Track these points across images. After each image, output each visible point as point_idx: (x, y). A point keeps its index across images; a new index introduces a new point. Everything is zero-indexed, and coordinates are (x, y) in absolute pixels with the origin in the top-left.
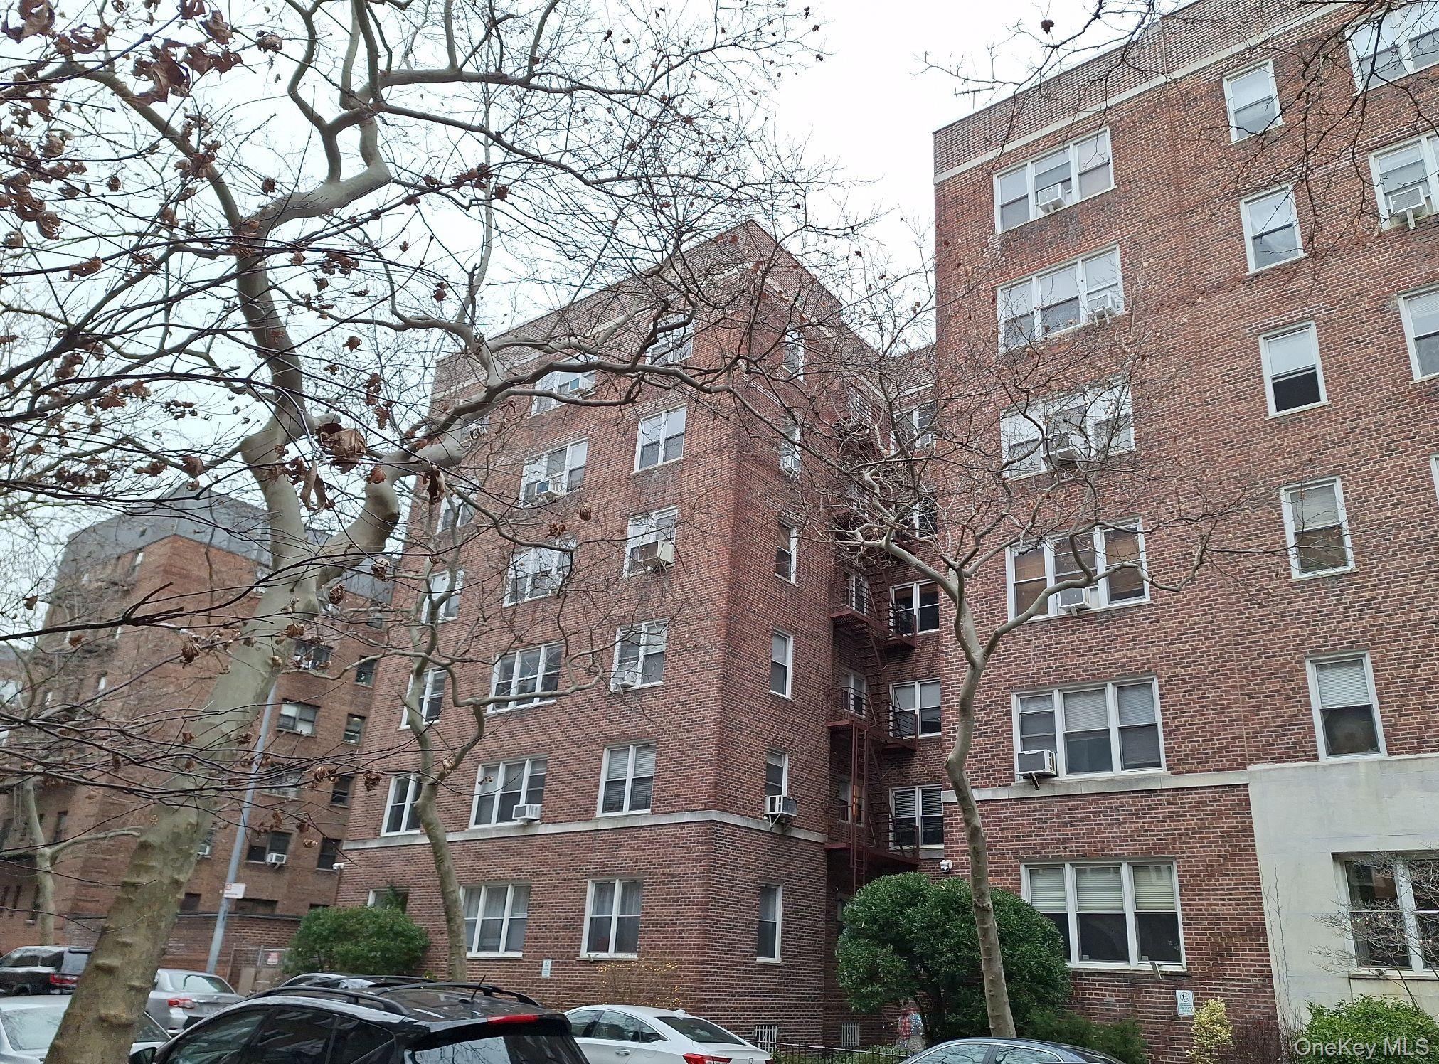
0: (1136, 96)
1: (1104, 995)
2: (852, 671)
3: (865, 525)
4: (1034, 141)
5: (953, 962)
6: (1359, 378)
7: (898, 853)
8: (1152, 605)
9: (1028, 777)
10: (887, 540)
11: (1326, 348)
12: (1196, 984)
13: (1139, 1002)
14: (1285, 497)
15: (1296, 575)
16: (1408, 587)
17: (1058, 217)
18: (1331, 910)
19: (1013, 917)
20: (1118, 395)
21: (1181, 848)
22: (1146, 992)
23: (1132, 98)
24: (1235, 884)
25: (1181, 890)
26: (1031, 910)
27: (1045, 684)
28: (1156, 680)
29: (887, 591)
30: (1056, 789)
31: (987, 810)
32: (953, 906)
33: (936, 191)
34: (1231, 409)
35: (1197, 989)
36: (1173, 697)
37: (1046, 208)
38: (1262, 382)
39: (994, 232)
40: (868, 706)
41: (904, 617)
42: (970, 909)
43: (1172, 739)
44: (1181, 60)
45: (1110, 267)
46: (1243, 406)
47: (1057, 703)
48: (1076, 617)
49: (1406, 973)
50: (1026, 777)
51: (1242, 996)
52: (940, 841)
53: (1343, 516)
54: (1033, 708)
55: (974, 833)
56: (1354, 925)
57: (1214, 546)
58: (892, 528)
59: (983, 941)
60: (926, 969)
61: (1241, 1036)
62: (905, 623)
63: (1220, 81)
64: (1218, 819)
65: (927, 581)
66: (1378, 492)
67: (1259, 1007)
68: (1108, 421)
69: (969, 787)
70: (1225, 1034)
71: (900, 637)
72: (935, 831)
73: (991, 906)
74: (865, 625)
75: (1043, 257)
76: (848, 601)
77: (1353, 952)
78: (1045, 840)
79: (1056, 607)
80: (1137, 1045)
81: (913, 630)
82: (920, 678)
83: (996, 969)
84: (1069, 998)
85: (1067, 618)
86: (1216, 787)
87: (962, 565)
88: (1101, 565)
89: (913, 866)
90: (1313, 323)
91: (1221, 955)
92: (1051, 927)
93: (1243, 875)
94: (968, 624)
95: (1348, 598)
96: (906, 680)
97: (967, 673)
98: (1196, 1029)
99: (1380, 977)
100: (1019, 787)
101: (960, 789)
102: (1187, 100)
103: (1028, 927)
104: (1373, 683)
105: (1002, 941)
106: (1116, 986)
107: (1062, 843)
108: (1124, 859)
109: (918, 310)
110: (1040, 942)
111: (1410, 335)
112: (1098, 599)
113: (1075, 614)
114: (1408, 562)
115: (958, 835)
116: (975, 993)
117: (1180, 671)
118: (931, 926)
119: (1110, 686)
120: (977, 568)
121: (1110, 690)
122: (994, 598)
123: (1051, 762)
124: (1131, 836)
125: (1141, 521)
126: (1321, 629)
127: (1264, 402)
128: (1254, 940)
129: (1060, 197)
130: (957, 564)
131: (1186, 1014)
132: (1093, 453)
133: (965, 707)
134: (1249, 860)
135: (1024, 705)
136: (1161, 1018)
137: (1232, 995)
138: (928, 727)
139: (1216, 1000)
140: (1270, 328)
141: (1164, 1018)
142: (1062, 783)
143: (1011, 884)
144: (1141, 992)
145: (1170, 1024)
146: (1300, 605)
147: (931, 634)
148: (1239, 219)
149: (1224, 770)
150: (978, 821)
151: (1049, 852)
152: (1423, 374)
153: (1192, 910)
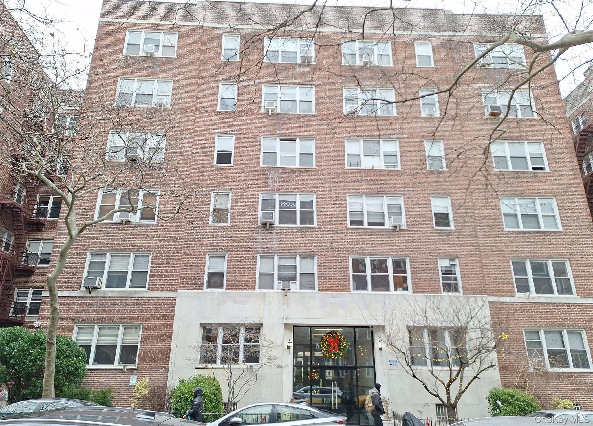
0: (191, 26)
1: (100, 379)
2: (6, 230)
3: (29, 162)
4: (147, 24)
5: (30, 367)
6: (245, 160)
7: (14, 318)
8: (157, 225)
9: (87, 288)
10: (39, 172)
11: (236, 146)
12: (139, 373)
13: (114, 381)
14: (213, 195)
15: (210, 223)
16: (244, 234)
17: (150, 58)
18: (194, 344)
19: (65, 346)
20: (160, 139)
21: (146, 320)
22: (118, 377)
23: (189, 25)
24: (163, 334)
25: (142, 336)
26: (75, 344)
27: (104, 250)
28: (151, 254)
29: (36, 196)
30: (99, 294)
31: (64, 301)
32: (37, 342)
33: (99, 24)
34: (201, 158)
35: (139, 375)
36: (156, 262)
37: (146, 53)
38: (214, 151)
39: (122, 54)
40: (13, 248)
41: (42, 210)
42: (45, 343)
43: (152, 278)
44: (210, 20)
45: (168, 88)
46: (205, 158)
47: (108, 258)
48: (124, 224)
49: (214, 366)
50: (86, 288)
51: (156, 376)
52: (37, 313)
53: (230, 205)
54: (96, 259)
55: (54, 310)
56: (201, 349)
57: (184, 207)
58: (43, 167)
59: (48, 357)
60: (16, 370)
61: (152, 393)
62: (41, 213)
63: (222, 35)
64: (163, 309)
65: (57, 196)
66: (242, 200)
67: (161, 380)
68: (154, 148)
69: (56, 289)
70: (146, 392)
71: (38, 219)
72: (35, 309)
73: (55, 342)
74: (19, 210)
75: (141, 72)
76: (12, 196)
77: (199, 359)
78: (89, 315)
79: (116, 218)
80: (109, 398)
81: (45, 216)
82: (44, 239)
83: (51, 369)
84: (84, 380)
85: (120, 224)
86: (165, 297)
87: (75, 192)
88: (140, 205)
89: (20, 324)
90: (234, 136)
91: (151, 361)
92: (83, 351)
93: (167, 331)
94: (73, 218)
95: (225, 235)
96: (37, 239)
97: (67, 240)
98: (135, 390)
99: (206, 368)
100: (82, 292)
101: (51, 290)
102: (209, 36)
103: (72, 351)
104: (226, 265)
105: (57, 357)
106: (106, 374)
107: (96, 316)
108: (121, 324)
109: (78, 72)
110: (76, 357)
111: (262, 151)
112: (135, 218)
113: (124, 222)
114: (246, 226)
115: (46, 310)
116: (39, 380)
117: (162, 252)
118: (23, 351)
119: (132, 254)
120: (83, 194)
121: (132, 256)
122: (88, 210)
123: (99, 282)
124: (127, 315)
125: (159, 191)
126: (214, 244)
127: (213, 159)
128: (165, 355)
129: (153, 51)
130: (73, 191)
131: (133, 384)
132: (145, 159)
133: (63, 255)
134: (170, 325)
135: (93, 258)
136: (122, 386)
137: (152, 376)
138: (43, 262)
139: (146, 378)
140: (220, 133)
141: (123, 386)
142: (102, 292)
143: (68, 333)
144: (116, 376)
145: (125, 389)
146: (209, 234)
147: (54, 220)
148: (218, 89)
149: (169, 291)
150: (57, 305)
151: (89, 320)
152: (263, 165)
153: (144, 344)
